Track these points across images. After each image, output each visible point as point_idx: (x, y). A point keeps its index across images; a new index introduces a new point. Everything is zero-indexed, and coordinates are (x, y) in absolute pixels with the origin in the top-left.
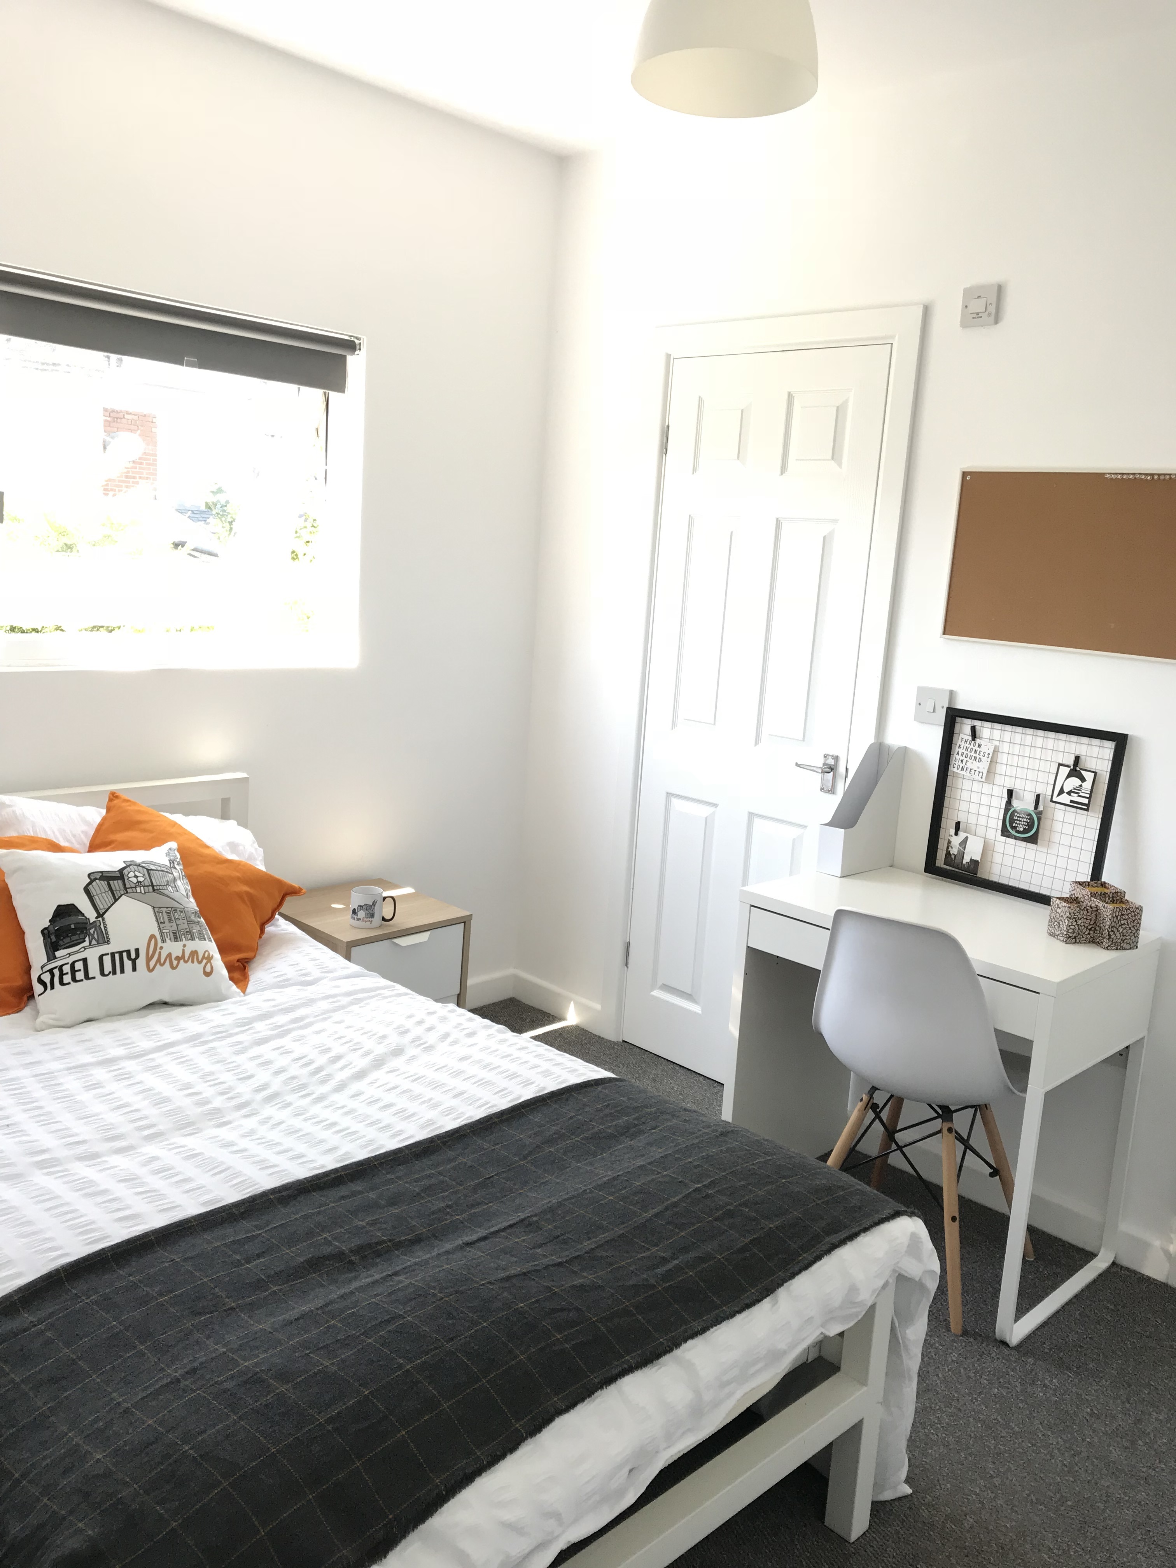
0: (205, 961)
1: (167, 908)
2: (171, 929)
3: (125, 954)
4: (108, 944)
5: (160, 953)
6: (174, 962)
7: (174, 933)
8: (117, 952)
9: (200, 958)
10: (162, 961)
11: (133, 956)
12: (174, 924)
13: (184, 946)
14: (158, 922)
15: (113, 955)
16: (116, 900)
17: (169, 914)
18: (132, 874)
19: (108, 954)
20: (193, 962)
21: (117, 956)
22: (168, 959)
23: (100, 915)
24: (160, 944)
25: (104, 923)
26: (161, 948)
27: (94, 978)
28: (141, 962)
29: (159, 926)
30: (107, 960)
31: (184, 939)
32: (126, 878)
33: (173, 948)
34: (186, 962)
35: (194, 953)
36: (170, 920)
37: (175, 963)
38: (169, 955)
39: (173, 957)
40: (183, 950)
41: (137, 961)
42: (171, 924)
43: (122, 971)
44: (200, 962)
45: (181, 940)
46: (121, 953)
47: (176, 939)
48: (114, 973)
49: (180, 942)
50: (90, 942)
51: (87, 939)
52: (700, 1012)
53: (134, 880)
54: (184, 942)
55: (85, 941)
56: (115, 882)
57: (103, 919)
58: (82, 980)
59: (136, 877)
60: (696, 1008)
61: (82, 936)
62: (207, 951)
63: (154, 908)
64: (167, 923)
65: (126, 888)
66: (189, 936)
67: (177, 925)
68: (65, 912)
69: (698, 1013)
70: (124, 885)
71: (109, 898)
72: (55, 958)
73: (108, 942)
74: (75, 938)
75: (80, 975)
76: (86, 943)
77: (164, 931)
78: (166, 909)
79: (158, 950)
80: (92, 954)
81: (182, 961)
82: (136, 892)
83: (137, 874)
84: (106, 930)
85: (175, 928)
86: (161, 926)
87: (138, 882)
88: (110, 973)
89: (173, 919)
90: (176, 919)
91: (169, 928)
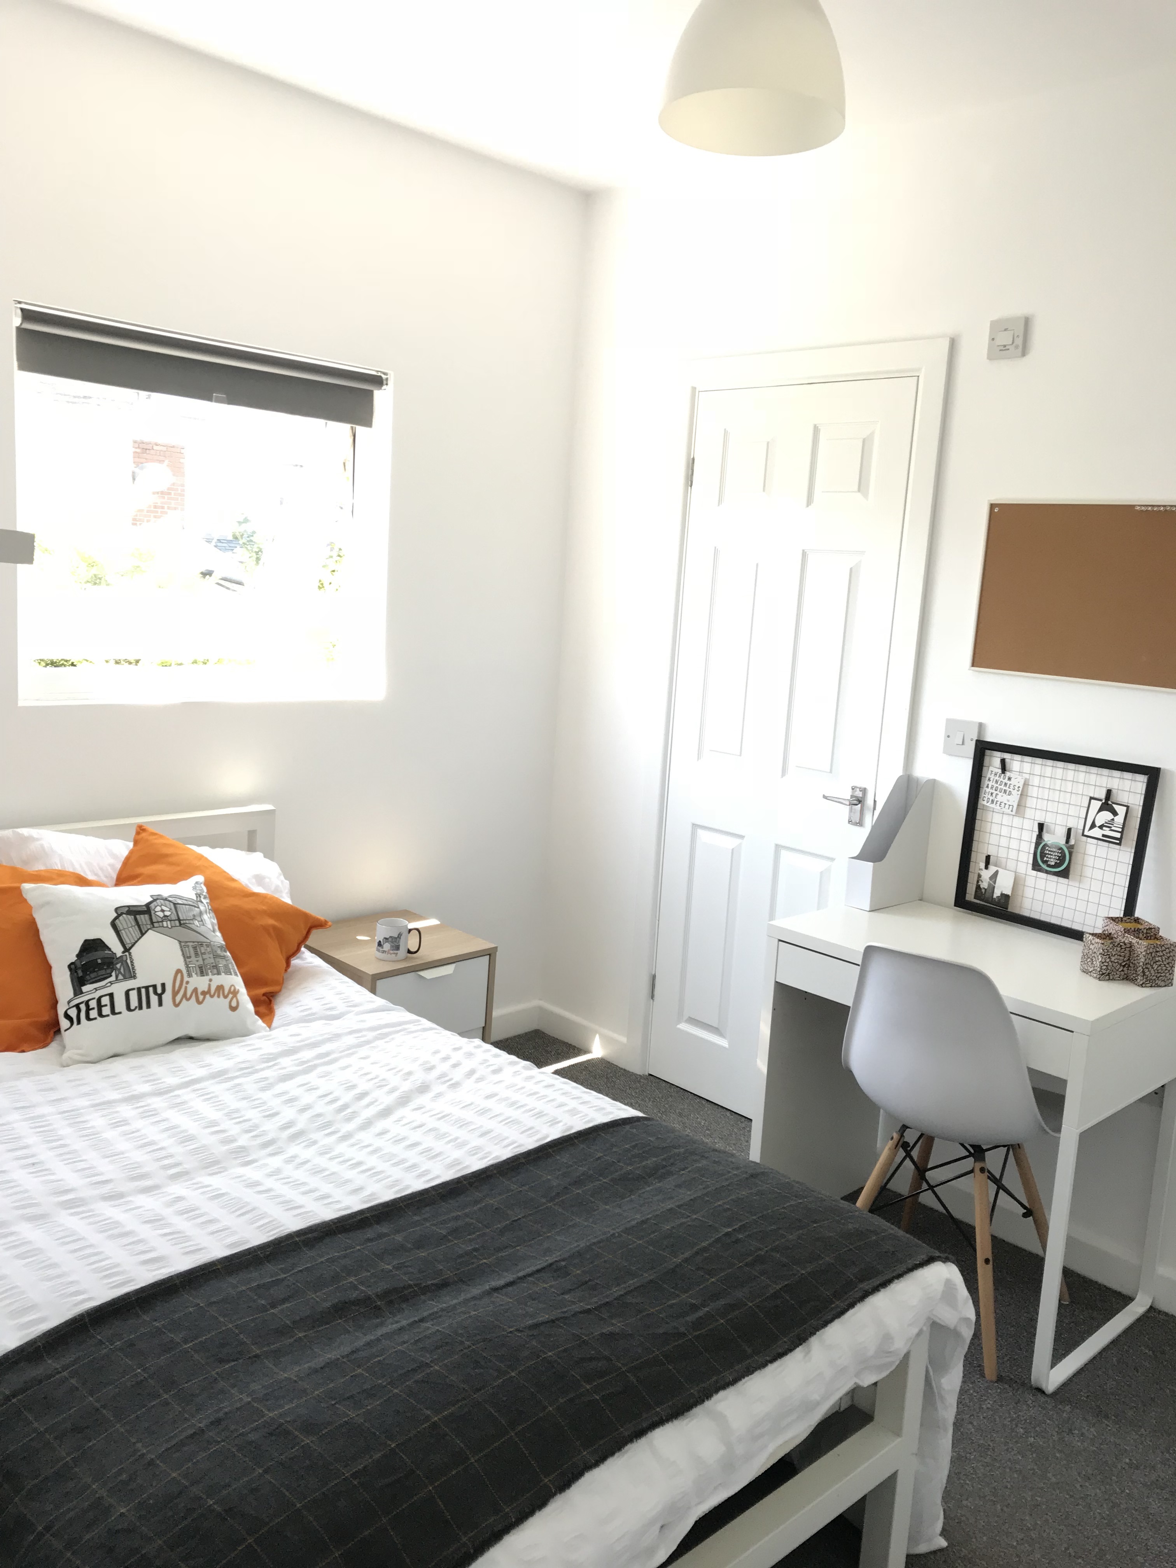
0: (231, 996)
1: (194, 942)
2: (198, 963)
3: (151, 989)
4: (135, 979)
5: (186, 988)
6: (200, 996)
7: (201, 968)
8: (143, 987)
9: (226, 992)
10: (188, 996)
11: (159, 991)
12: (200, 959)
13: (211, 980)
14: (184, 957)
15: (139, 989)
16: (143, 934)
17: (195, 948)
18: (158, 908)
19: (133, 989)
20: (219, 997)
21: (143, 991)
22: (194, 995)
23: (127, 950)
24: (186, 979)
25: (131, 958)
26: (187, 983)
27: (120, 1013)
28: (167, 997)
29: (185, 960)
30: (133, 995)
31: (210, 973)
32: (153, 912)
33: (199, 982)
34: (212, 996)
35: (220, 988)
36: (196, 954)
37: (201, 998)
38: (196, 990)
39: (199, 991)
40: (210, 985)
41: (163, 996)
42: (197, 959)
43: (148, 1006)
44: (226, 997)
45: (207, 975)
46: (147, 988)
47: (202, 973)
48: (140, 1007)
49: (205, 977)
50: (117, 977)
51: (114, 974)
52: (727, 1046)
53: (161, 914)
54: (210, 976)
55: (111, 976)
56: (142, 916)
57: (130, 954)
58: (108, 1016)
59: (163, 911)
60: (723, 1043)
61: (109, 971)
62: (233, 985)
63: (180, 942)
64: (193, 959)
65: (152, 923)
66: (215, 971)
67: (203, 960)
68: (91, 946)
69: (725, 1048)
70: (151, 919)
71: (135, 932)
72: (82, 993)
73: (134, 977)
74: (102, 972)
75: (106, 1010)
76: (113, 978)
77: (190, 966)
78: (192, 944)
79: (184, 985)
80: (119, 989)
81: (208, 996)
82: (163, 927)
83: (164, 908)
84: (132, 965)
85: (201, 962)
86: (188, 960)
87: (165, 916)
88: (136, 1007)
89: (199, 953)
90: (202, 954)
91: (195, 962)
